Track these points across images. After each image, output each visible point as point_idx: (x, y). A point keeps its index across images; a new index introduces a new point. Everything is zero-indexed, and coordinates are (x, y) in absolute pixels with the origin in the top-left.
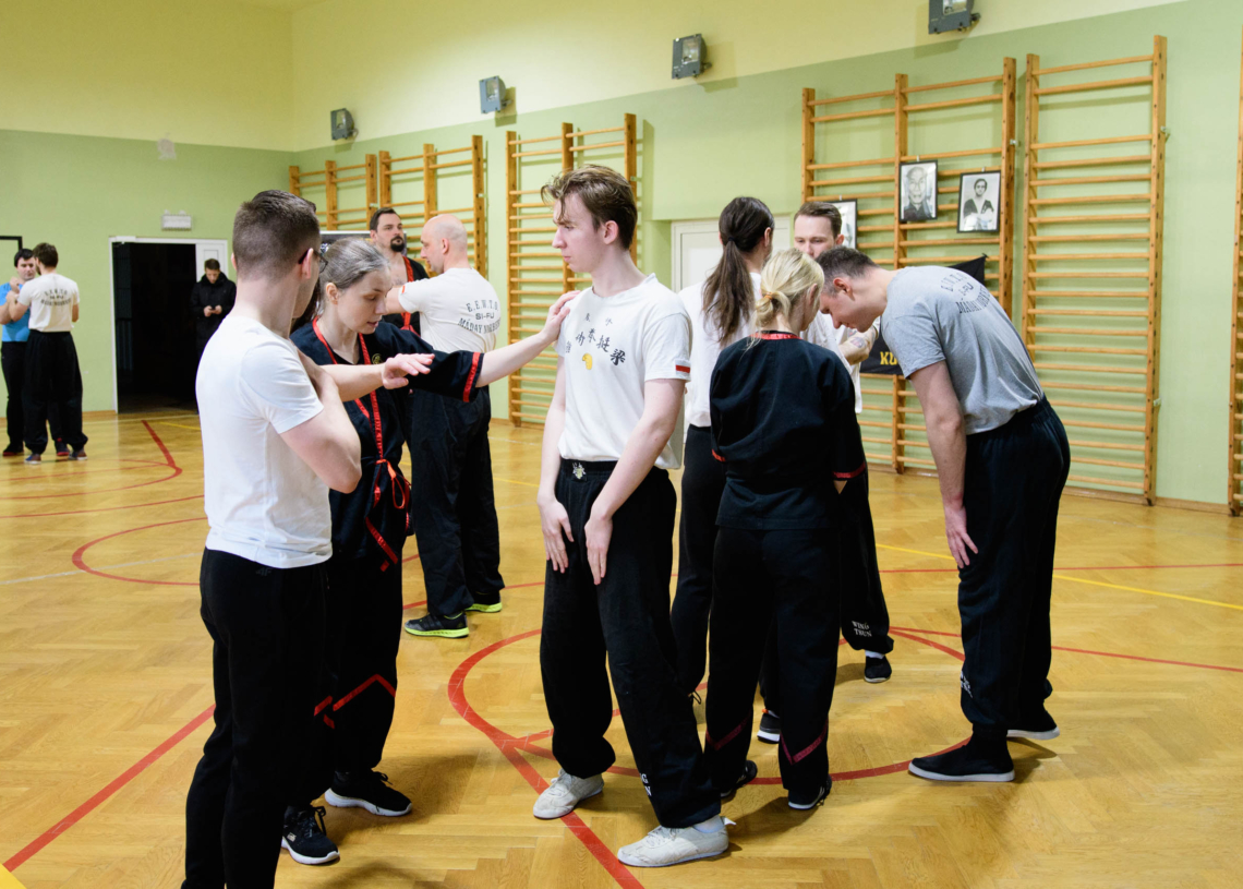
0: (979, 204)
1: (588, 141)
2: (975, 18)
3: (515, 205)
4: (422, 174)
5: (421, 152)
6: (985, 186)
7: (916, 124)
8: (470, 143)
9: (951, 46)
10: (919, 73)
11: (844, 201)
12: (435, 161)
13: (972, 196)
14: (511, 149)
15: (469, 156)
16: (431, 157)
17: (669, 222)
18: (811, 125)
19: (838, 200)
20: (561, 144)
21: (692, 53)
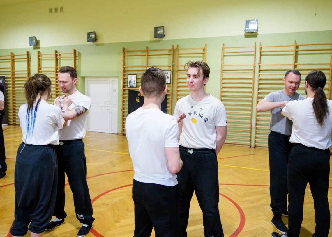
1: (62, 56)
2: (165, 35)
3: (40, 70)
4: (10, 60)
5: (10, 54)
6: (167, 73)
7: (150, 58)
8: (26, 53)
9: (159, 41)
10: (152, 46)
11: (133, 75)
12: (14, 57)
14: (39, 56)
15: (26, 57)
16: (13, 56)
17: (84, 77)
18: (124, 56)
19: (131, 75)
20: (54, 56)
21: (93, 36)
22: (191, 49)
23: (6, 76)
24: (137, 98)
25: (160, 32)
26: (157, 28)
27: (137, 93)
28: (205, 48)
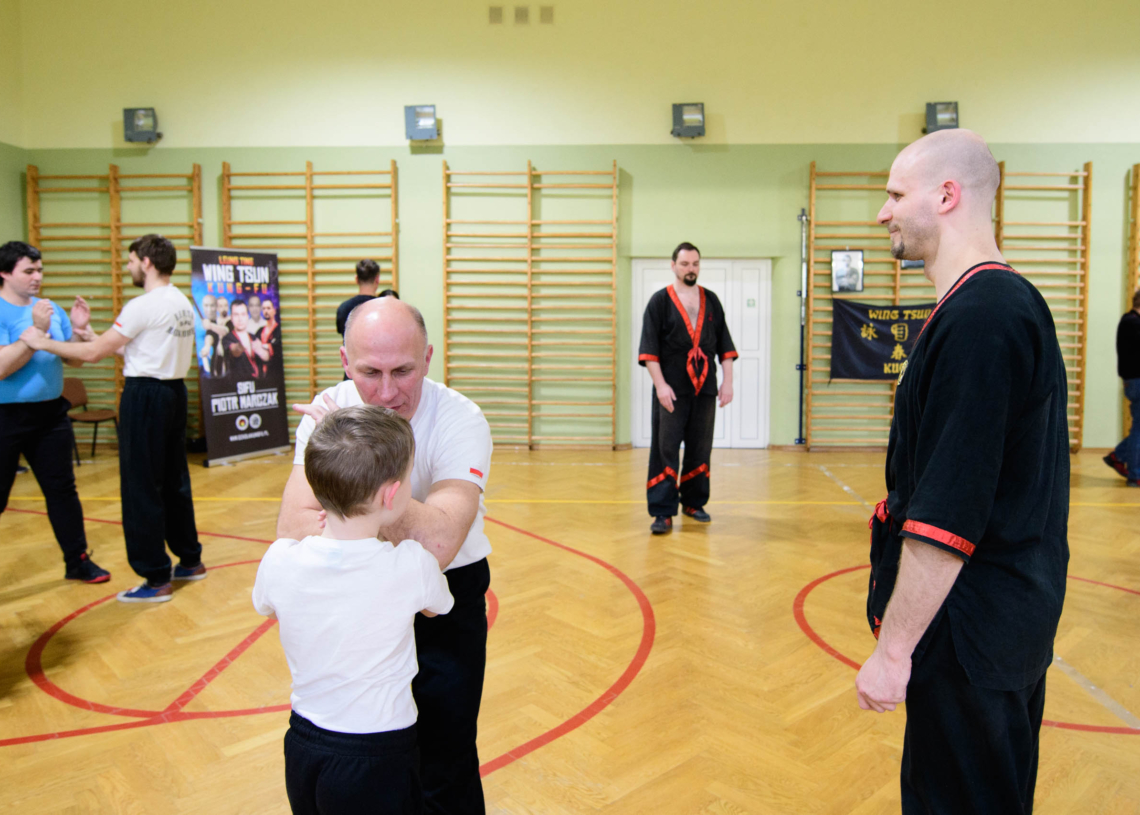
1: (545, 181)
3: (448, 233)
4: (304, 193)
5: (304, 169)
11: (852, 250)
12: (313, 181)
16: (310, 175)
17: (631, 258)
18: (810, 190)
20: (525, 180)
21: (691, 117)
22: (1045, 175)
23: (281, 254)
24: (868, 326)
25: (944, 117)
26: (936, 104)
27: (864, 309)
28: (1082, 173)
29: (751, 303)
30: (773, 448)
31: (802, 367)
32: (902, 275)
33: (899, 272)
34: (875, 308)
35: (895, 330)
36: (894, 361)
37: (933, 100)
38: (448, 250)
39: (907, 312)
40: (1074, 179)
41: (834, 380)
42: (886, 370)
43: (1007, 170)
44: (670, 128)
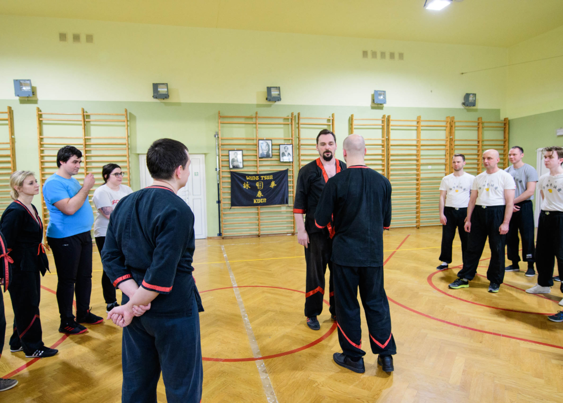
0: (286, 154)
1: (92, 118)
2: (280, 99)
3: (41, 143)
6: (288, 149)
7: (259, 128)
9: (270, 106)
10: (263, 112)
13: (284, 151)
14: (40, 116)
15: (3, 116)
17: (139, 154)
19: (235, 150)
20: (81, 118)
21: (162, 90)
22: (316, 119)
24: (246, 183)
25: (274, 93)
26: (271, 87)
27: (244, 176)
28: (331, 118)
29: (196, 174)
30: (209, 238)
31: (219, 202)
32: (260, 161)
33: (258, 159)
34: (249, 175)
35: (257, 185)
36: (258, 198)
37: (269, 86)
38: (42, 151)
39: (262, 177)
40: (329, 120)
41: (232, 207)
42: (255, 202)
43: (301, 116)
44: (153, 95)
